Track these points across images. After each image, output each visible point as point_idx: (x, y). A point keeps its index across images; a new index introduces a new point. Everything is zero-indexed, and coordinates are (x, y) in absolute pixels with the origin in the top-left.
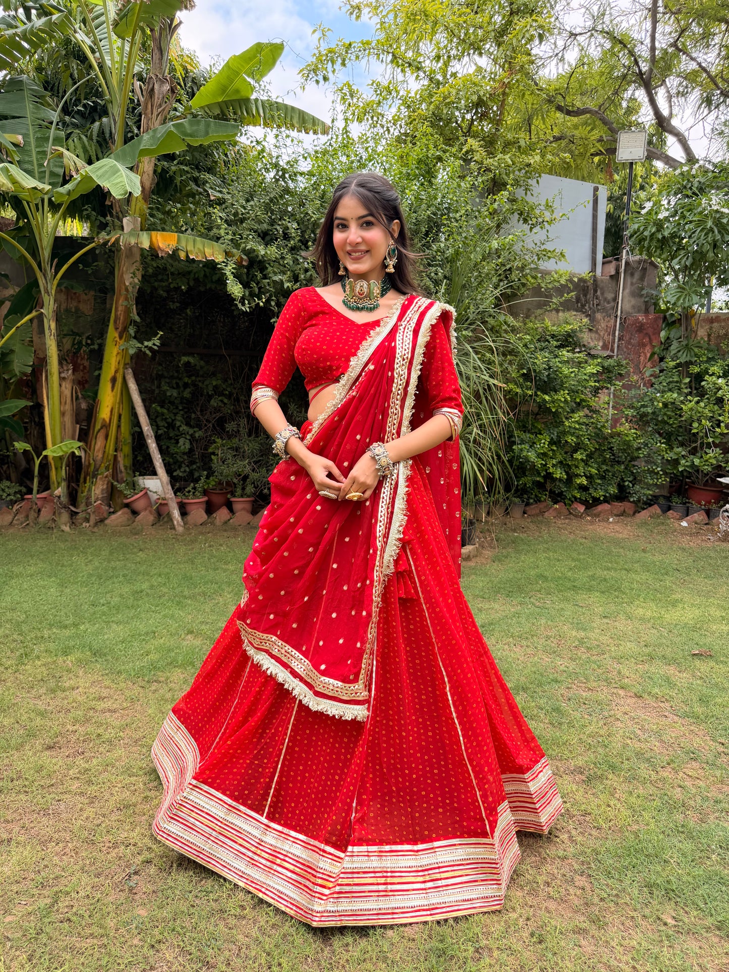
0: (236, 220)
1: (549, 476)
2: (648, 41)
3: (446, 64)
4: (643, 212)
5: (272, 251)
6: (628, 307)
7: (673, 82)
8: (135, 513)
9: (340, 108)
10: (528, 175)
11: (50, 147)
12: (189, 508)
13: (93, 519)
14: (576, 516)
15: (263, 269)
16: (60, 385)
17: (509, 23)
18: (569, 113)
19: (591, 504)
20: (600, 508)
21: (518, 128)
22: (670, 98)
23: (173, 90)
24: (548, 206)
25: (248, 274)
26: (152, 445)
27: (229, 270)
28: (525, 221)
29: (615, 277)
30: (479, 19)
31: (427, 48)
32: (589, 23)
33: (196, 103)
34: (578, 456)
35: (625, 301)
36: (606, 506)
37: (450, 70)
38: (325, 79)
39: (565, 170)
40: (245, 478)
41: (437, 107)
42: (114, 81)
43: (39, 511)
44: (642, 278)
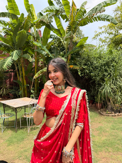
11: (58, 56)
23: (73, 46)
25: (83, 70)
38: (96, 39)
42: (66, 45)
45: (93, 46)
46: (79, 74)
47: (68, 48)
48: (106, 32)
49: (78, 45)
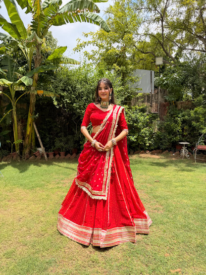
1: (139, 144)
6: (161, 100)
8: (36, 157)
11: (14, 72)
12: (49, 155)
13: (26, 158)
16: (18, 126)
19: (151, 151)
20: (153, 151)
23: (41, 58)
26: (40, 140)
29: (157, 93)
34: (146, 138)
38: (80, 51)
40: (63, 147)
43: (13, 157)
45: (75, 63)
46: (55, 103)
47: (33, 60)
48: (94, 43)
49: (50, 58)
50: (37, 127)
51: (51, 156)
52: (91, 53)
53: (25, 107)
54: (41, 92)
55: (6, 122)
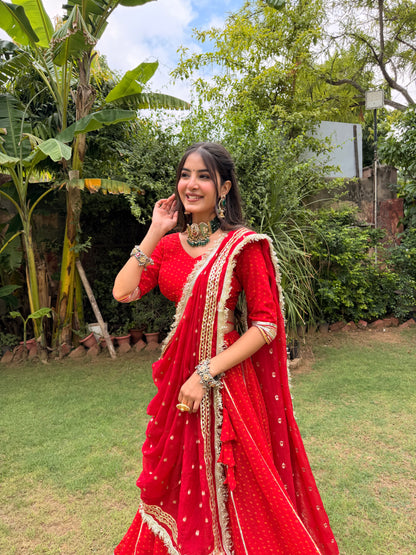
0: (135, 168)
1: (343, 306)
2: (378, 38)
3: (258, 62)
4: (386, 138)
5: (159, 185)
6: (380, 195)
7: (395, 59)
8: (87, 348)
9: (196, 94)
10: (313, 123)
11: (22, 134)
12: (119, 342)
13: (61, 355)
14: (362, 329)
15: (154, 196)
16: (38, 274)
17: (294, 34)
18: (334, 84)
19: (371, 321)
20: (377, 323)
21: (304, 95)
22: (394, 69)
23: (93, 93)
24: (327, 140)
25: (146, 199)
26: (95, 306)
27: (132, 200)
28: (314, 150)
29: (371, 178)
30: (276, 34)
31: (246, 54)
32: (343, 31)
33: (109, 99)
34: (360, 291)
35: (379, 192)
36: (380, 322)
37: (261, 66)
38: (187, 77)
39: (335, 117)
40: (153, 321)
41: (255, 88)
42: (59, 91)
43: (29, 351)
44: (388, 177)
49: (114, 94)
50: (86, 273)
51: (125, 346)
52: (212, 84)
53: (55, 224)
54: (94, 184)
55: (8, 262)
